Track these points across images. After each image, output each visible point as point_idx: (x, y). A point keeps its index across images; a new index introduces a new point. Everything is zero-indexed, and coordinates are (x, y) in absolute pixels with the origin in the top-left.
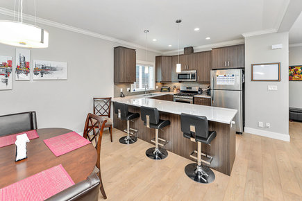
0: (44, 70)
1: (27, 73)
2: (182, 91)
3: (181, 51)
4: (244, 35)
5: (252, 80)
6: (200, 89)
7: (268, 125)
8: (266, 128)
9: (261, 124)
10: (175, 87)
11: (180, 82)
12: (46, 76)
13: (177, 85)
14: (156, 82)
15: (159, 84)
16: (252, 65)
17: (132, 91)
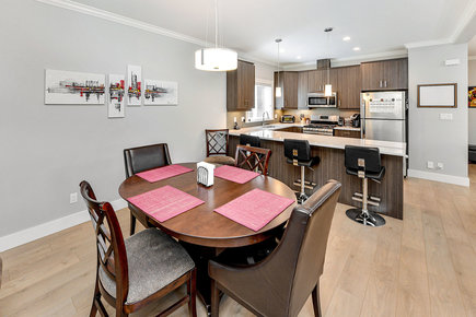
0: (155, 92)
1: (138, 96)
2: (312, 122)
3: (313, 65)
4: (407, 46)
5: (419, 106)
6: (341, 119)
7: (441, 165)
8: (437, 169)
9: (431, 165)
10: (303, 116)
11: (311, 108)
12: (157, 101)
13: (306, 112)
14: (275, 108)
15: (279, 111)
16: (419, 86)
17: (247, 121)
